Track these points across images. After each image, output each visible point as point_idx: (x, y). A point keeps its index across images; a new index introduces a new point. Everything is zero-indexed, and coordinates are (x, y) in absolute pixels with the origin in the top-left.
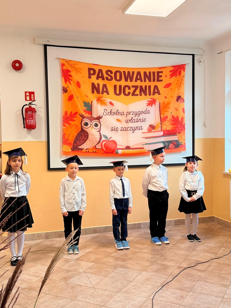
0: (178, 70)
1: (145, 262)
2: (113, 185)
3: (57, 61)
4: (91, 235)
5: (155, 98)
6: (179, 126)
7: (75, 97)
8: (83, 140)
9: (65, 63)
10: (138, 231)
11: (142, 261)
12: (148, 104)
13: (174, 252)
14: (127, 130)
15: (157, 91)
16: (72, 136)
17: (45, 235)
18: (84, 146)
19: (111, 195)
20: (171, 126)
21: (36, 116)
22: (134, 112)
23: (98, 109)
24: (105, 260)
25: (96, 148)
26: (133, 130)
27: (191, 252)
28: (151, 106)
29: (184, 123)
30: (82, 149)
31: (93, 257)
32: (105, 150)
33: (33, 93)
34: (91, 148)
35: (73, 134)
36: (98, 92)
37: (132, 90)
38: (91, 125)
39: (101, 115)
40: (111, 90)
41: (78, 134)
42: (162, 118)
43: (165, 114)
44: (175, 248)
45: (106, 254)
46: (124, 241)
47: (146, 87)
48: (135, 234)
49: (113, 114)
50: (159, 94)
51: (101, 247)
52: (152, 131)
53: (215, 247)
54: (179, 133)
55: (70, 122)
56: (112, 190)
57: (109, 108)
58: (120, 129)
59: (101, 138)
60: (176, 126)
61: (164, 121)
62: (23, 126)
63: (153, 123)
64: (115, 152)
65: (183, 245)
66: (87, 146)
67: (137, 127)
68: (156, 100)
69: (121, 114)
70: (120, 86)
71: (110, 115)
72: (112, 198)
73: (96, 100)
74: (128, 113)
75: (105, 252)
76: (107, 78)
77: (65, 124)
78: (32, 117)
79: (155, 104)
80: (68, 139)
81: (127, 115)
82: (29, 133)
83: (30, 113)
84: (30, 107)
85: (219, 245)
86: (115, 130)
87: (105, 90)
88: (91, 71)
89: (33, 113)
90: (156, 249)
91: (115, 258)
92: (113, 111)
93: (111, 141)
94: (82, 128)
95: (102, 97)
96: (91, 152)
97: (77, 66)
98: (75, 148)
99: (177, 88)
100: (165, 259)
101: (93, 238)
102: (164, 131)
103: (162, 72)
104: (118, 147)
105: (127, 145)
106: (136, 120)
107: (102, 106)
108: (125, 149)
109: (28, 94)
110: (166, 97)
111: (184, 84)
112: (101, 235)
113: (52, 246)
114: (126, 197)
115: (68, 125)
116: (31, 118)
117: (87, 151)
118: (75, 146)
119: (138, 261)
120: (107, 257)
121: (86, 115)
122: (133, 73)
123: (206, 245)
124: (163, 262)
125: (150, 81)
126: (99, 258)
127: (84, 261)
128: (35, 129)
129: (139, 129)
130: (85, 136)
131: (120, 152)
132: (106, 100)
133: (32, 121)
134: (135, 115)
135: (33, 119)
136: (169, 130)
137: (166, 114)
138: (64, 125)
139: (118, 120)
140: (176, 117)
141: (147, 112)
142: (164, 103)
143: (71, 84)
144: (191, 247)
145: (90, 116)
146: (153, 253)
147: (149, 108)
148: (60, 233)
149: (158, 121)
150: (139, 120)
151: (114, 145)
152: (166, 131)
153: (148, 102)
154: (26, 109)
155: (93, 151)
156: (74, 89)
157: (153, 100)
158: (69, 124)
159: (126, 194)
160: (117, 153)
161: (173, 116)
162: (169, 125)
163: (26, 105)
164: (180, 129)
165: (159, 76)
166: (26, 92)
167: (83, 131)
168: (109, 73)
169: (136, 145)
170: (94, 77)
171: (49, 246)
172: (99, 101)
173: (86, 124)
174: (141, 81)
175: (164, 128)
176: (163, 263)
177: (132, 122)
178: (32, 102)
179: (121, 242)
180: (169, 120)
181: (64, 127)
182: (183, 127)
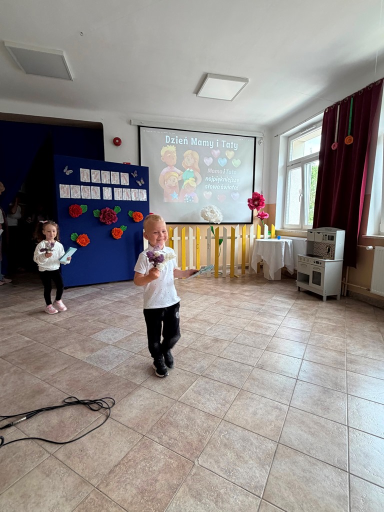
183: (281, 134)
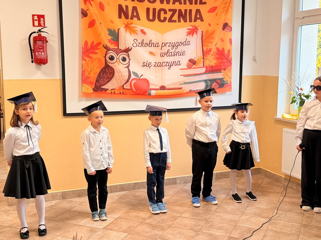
1: (189, 231)
2: (148, 137)
4: (117, 193)
5: (197, 26)
6: (225, 61)
7: (97, 23)
8: (108, 77)
10: (173, 188)
11: (184, 229)
12: (189, 34)
13: (220, 216)
14: (162, 65)
15: (199, 16)
16: (93, 73)
17: (61, 195)
18: (109, 86)
19: (146, 150)
20: (215, 61)
21: (48, 47)
22: (172, 43)
23: (127, 39)
24: (140, 228)
25: (123, 88)
26: (169, 65)
27: (240, 216)
28: (192, 36)
29: (230, 58)
30: (106, 90)
31: (125, 225)
32: (135, 91)
34: (118, 88)
35: (95, 70)
36: (127, 17)
37: (169, 14)
38: (118, 59)
39: (131, 46)
40: (142, 14)
41: (102, 70)
42: (205, 51)
43: (208, 46)
44: (221, 210)
45: (140, 221)
46: (160, 203)
47: (186, 10)
48: (170, 192)
49: (145, 46)
50: (202, 20)
51: (132, 210)
52: (192, 67)
53: (267, 209)
54: (225, 69)
55: (91, 55)
56: (147, 142)
57: (140, 37)
58: (153, 64)
59: (130, 76)
60: (221, 61)
61: (207, 55)
62: (31, 60)
63: (193, 56)
64: (147, 94)
65: (229, 206)
66: (112, 85)
67: (174, 62)
68: (199, 29)
69: (154, 46)
70: (154, 10)
71: (141, 46)
72: (147, 153)
73: (124, 27)
74: (164, 44)
75: (138, 217)
77: (85, 58)
78: (43, 48)
79: (196, 34)
80: (89, 77)
81: (162, 46)
82: (39, 69)
83: (39, 43)
84: (40, 35)
85: (271, 206)
86: (147, 65)
87: (135, 14)
89: (43, 43)
90: (198, 213)
91: (152, 226)
92: (145, 42)
93: (142, 79)
94: (106, 63)
95: (132, 23)
96: (118, 94)
98: (98, 88)
99: (224, 14)
100: (212, 226)
101: (120, 198)
102: (206, 67)
104: (151, 87)
105: (161, 85)
106: (173, 54)
107: (131, 34)
108: (159, 90)
109: (36, 18)
110: (210, 25)
111: (232, 9)
112: (129, 193)
113: (72, 210)
114: (164, 151)
115: (89, 59)
116: (42, 50)
117: (113, 91)
118: (97, 86)
119: (179, 230)
120: (141, 225)
121: (112, 46)
123: (257, 206)
124: (210, 230)
125: (191, 3)
126: (132, 227)
127: (114, 231)
128: (46, 64)
129: (177, 65)
130: (110, 73)
131: (153, 93)
132: (137, 27)
133: (43, 53)
134: (172, 47)
135: (44, 51)
136: (212, 65)
137: (210, 46)
139: (151, 53)
140: (221, 50)
141: (187, 43)
142: (207, 31)
143: (92, 6)
144: (239, 210)
145: (116, 47)
146: (195, 218)
147: (190, 38)
148: (79, 192)
149: (200, 54)
150: (177, 53)
151: (146, 85)
152: (208, 67)
153: (188, 31)
154: (35, 38)
155: (120, 92)
156: (96, 12)
157: (194, 28)
158: (91, 57)
159: (164, 148)
160: (150, 94)
161: (217, 49)
162: (213, 60)
163: (35, 32)
164: (226, 64)
166: (33, 16)
167: (107, 66)
169: (172, 85)
171: (68, 209)
172: (128, 29)
173: (112, 58)
174: (181, 3)
175: (207, 63)
176: (210, 232)
177: (168, 55)
178: (42, 29)
179: (156, 204)
180: (213, 54)
181: (84, 62)
182: (230, 62)
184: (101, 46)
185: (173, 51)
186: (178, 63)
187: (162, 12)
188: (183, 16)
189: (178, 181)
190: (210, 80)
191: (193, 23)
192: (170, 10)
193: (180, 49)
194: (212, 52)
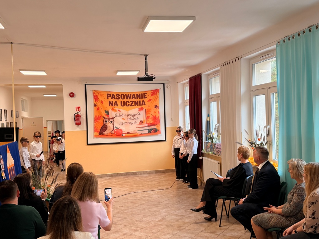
0: (155, 92)
3: (92, 91)
7: (100, 108)
8: (105, 129)
9: (95, 92)
12: (139, 110)
14: (128, 124)
15: (144, 103)
16: (99, 128)
21: (81, 119)
22: (132, 115)
23: (112, 114)
25: (111, 133)
26: (131, 123)
29: (159, 119)
30: (104, 134)
32: (116, 134)
33: (80, 107)
34: (109, 133)
35: (100, 126)
36: (112, 106)
38: (109, 122)
39: (114, 116)
40: (119, 104)
41: (102, 126)
42: (147, 117)
47: (138, 101)
50: (145, 105)
52: (141, 124)
54: (157, 124)
55: (98, 121)
57: (118, 113)
58: (124, 123)
59: (114, 128)
60: (155, 121)
61: (148, 119)
62: (75, 124)
63: (142, 119)
64: (121, 135)
67: (133, 122)
68: (144, 108)
69: (124, 116)
70: (124, 102)
73: (111, 109)
76: (117, 98)
78: (79, 119)
79: (143, 110)
80: (97, 129)
81: (128, 116)
82: (78, 127)
84: (78, 114)
86: (121, 124)
87: (116, 104)
88: (109, 95)
89: (79, 117)
92: (120, 115)
93: (119, 129)
94: (104, 123)
95: (114, 108)
96: (109, 136)
97: (101, 93)
99: (155, 101)
102: (148, 124)
103: (146, 94)
104: (123, 132)
105: (127, 132)
107: (114, 112)
108: (127, 134)
109: (77, 108)
110: (149, 106)
111: (158, 99)
117: (107, 135)
118: (100, 133)
122: (131, 95)
125: (140, 98)
128: (80, 125)
132: (116, 109)
133: (79, 121)
136: (151, 123)
137: (149, 115)
138: (95, 122)
139: (123, 119)
140: (155, 116)
141: (139, 114)
142: (148, 109)
143: (98, 102)
147: (140, 112)
149: (145, 119)
151: (121, 132)
154: (76, 115)
156: (100, 105)
157: (141, 108)
160: (123, 136)
161: (153, 116)
162: (151, 121)
163: (76, 113)
164: (157, 122)
165: (144, 96)
166: (76, 107)
167: (104, 125)
168: (118, 95)
169: (132, 131)
170: (110, 98)
172: (113, 110)
173: (106, 122)
174: (135, 99)
175: (148, 122)
177: (130, 119)
178: (79, 112)
182: (159, 121)
183: (180, 82)
184: (102, 117)
185: (133, 118)
186: (135, 123)
187: (127, 103)
188: (136, 103)
189: (137, 173)
190: (150, 129)
191: (141, 106)
192: (131, 102)
193: (136, 117)
194: (150, 117)
